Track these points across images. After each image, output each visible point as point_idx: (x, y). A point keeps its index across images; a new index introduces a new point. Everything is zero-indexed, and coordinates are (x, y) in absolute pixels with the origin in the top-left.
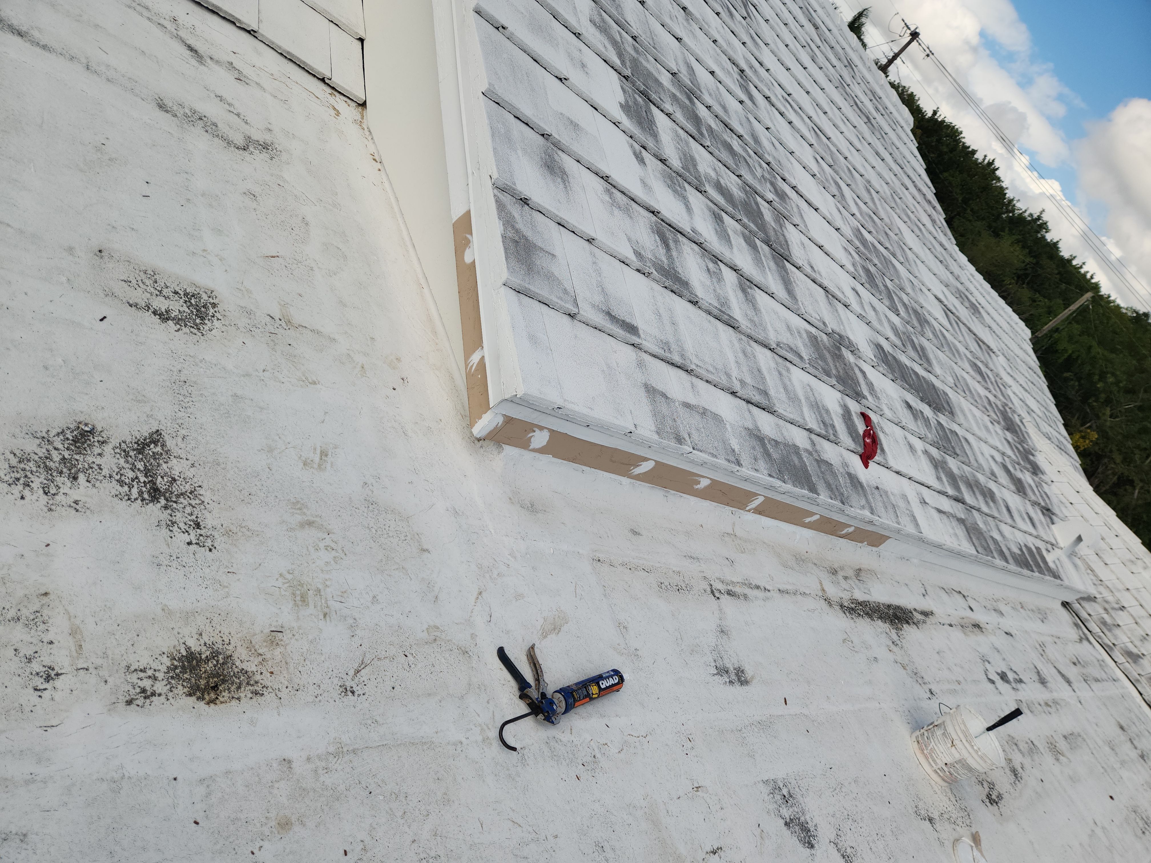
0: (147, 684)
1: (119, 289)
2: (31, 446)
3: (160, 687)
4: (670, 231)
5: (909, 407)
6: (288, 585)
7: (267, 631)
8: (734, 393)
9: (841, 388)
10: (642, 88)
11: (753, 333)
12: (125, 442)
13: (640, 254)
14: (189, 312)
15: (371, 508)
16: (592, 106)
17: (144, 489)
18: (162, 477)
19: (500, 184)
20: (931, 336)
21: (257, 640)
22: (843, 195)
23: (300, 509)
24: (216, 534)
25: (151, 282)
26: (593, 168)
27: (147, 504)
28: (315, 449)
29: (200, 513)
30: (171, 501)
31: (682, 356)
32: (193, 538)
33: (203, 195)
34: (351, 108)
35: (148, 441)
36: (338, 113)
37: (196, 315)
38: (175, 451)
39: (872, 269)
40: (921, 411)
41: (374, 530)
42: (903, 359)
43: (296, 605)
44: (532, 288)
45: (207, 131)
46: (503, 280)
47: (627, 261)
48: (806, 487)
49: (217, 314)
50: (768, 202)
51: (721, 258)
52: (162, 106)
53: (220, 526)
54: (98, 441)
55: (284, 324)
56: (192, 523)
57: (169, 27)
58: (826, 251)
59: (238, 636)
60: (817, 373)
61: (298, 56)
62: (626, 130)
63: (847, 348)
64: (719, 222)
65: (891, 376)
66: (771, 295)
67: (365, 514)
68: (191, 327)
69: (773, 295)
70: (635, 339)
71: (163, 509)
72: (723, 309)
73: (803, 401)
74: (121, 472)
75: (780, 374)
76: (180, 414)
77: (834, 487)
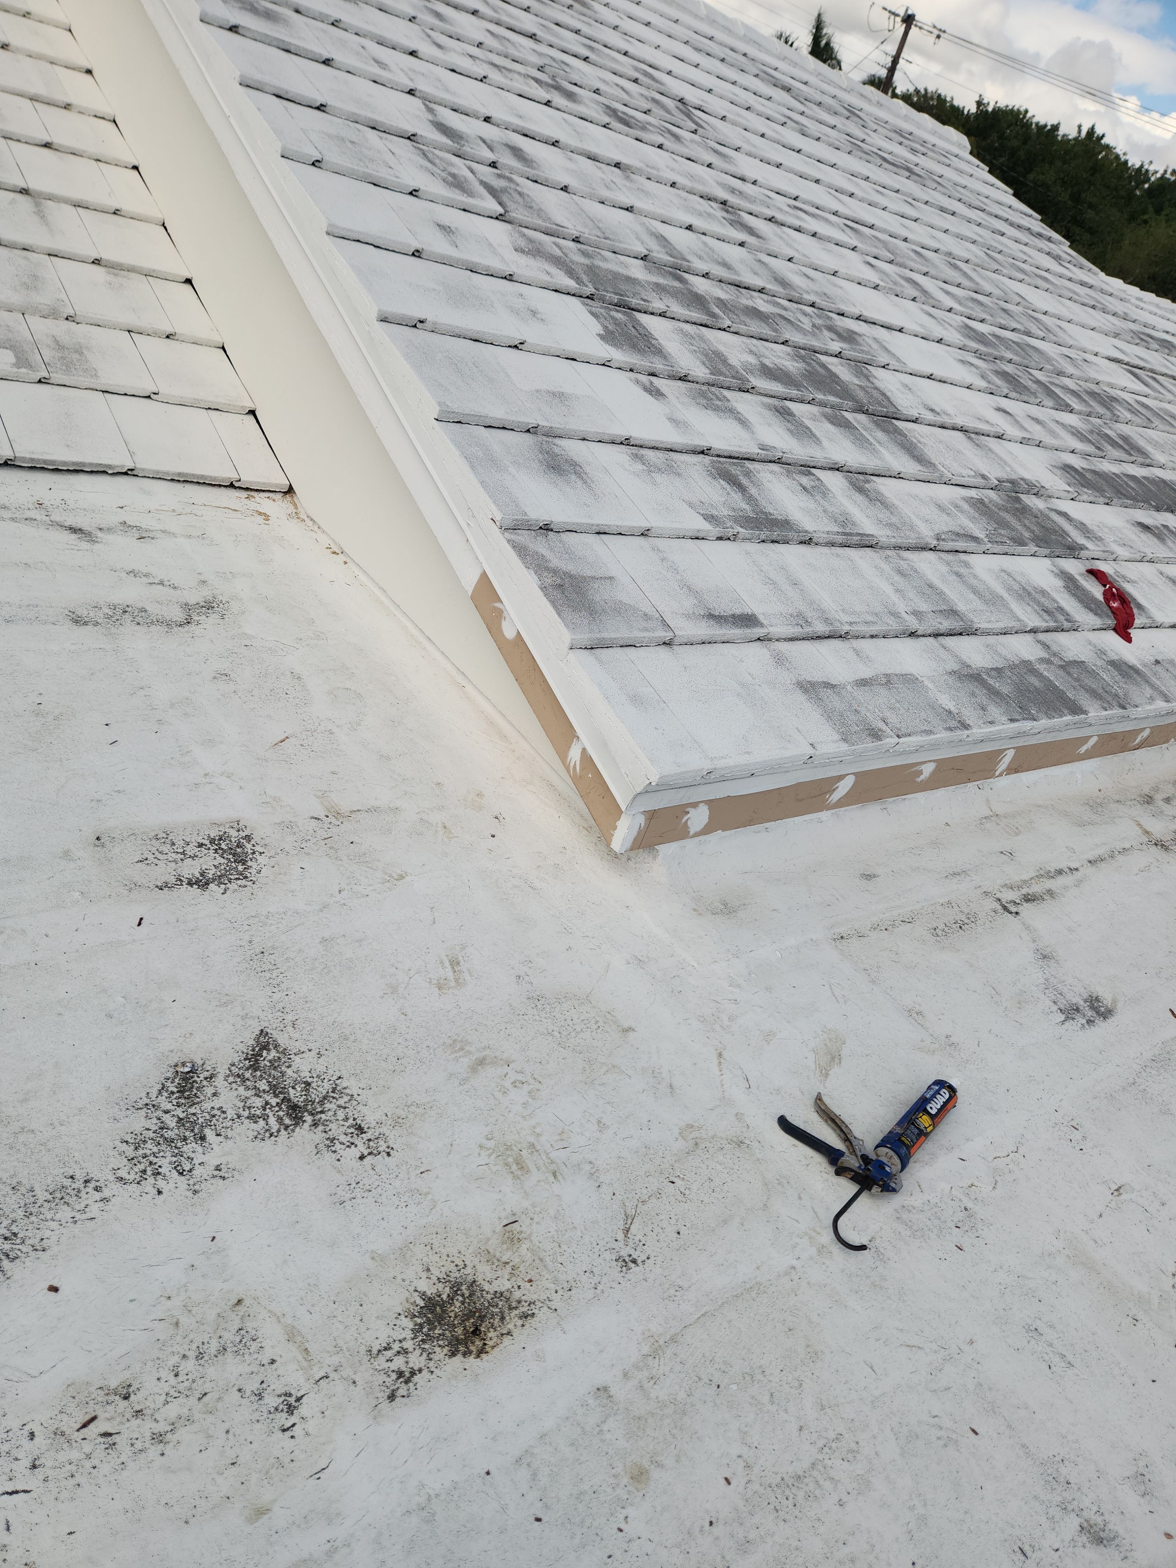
0: (399, 1363)
1: (139, 874)
2: (139, 1123)
3: (416, 1360)
4: (734, 464)
5: (1146, 528)
6: (494, 1156)
7: (499, 1228)
8: (913, 634)
9: (1047, 551)
10: (615, 298)
11: (899, 541)
12: (233, 1065)
13: (713, 517)
14: (226, 862)
15: (539, 1006)
16: (567, 358)
17: (281, 1113)
18: (293, 1088)
19: (508, 523)
20: (1129, 416)
21: (494, 1245)
22: (926, 292)
23: (462, 1049)
24: (384, 1130)
25: (169, 846)
26: (606, 438)
27: (293, 1131)
28: (442, 962)
29: (355, 1112)
30: (317, 1113)
31: (827, 621)
32: (362, 1149)
33: (172, 706)
34: (277, 503)
35: (257, 1049)
36: (267, 517)
37: (235, 861)
38: (293, 1047)
39: (1009, 368)
40: (1163, 525)
41: (556, 1034)
42: (1107, 467)
43: (516, 1177)
44: (605, 635)
45: (138, 624)
46: (567, 644)
47: (701, 535)
48: (1066, 712)
49: (257, 848)
50: (836, 356)
51: (812, 464)
52: (78, 621)
53: (384, 1117)
54: (206, 1078)
55: (333, 820)
56: (352, 1130)
57: (38, 517)
58: (938, 378)
59: (470, 1250)
60: (1005, 549)
61: (192, 472)
62: (622, 366)
63: (1028, 493)
64: (788, 417)
65: (1102, 500)
66: (899, 477)
67: (537, 1018)
68: (236, 879)
69: (901, 476)
70: (759, 632)
71: (313, 1128)
72: (848, 531)
73: (1005, 595)
74: (247, 1105)
75: (958, 575)
76: (276, 997)
77: (1100, 691)
